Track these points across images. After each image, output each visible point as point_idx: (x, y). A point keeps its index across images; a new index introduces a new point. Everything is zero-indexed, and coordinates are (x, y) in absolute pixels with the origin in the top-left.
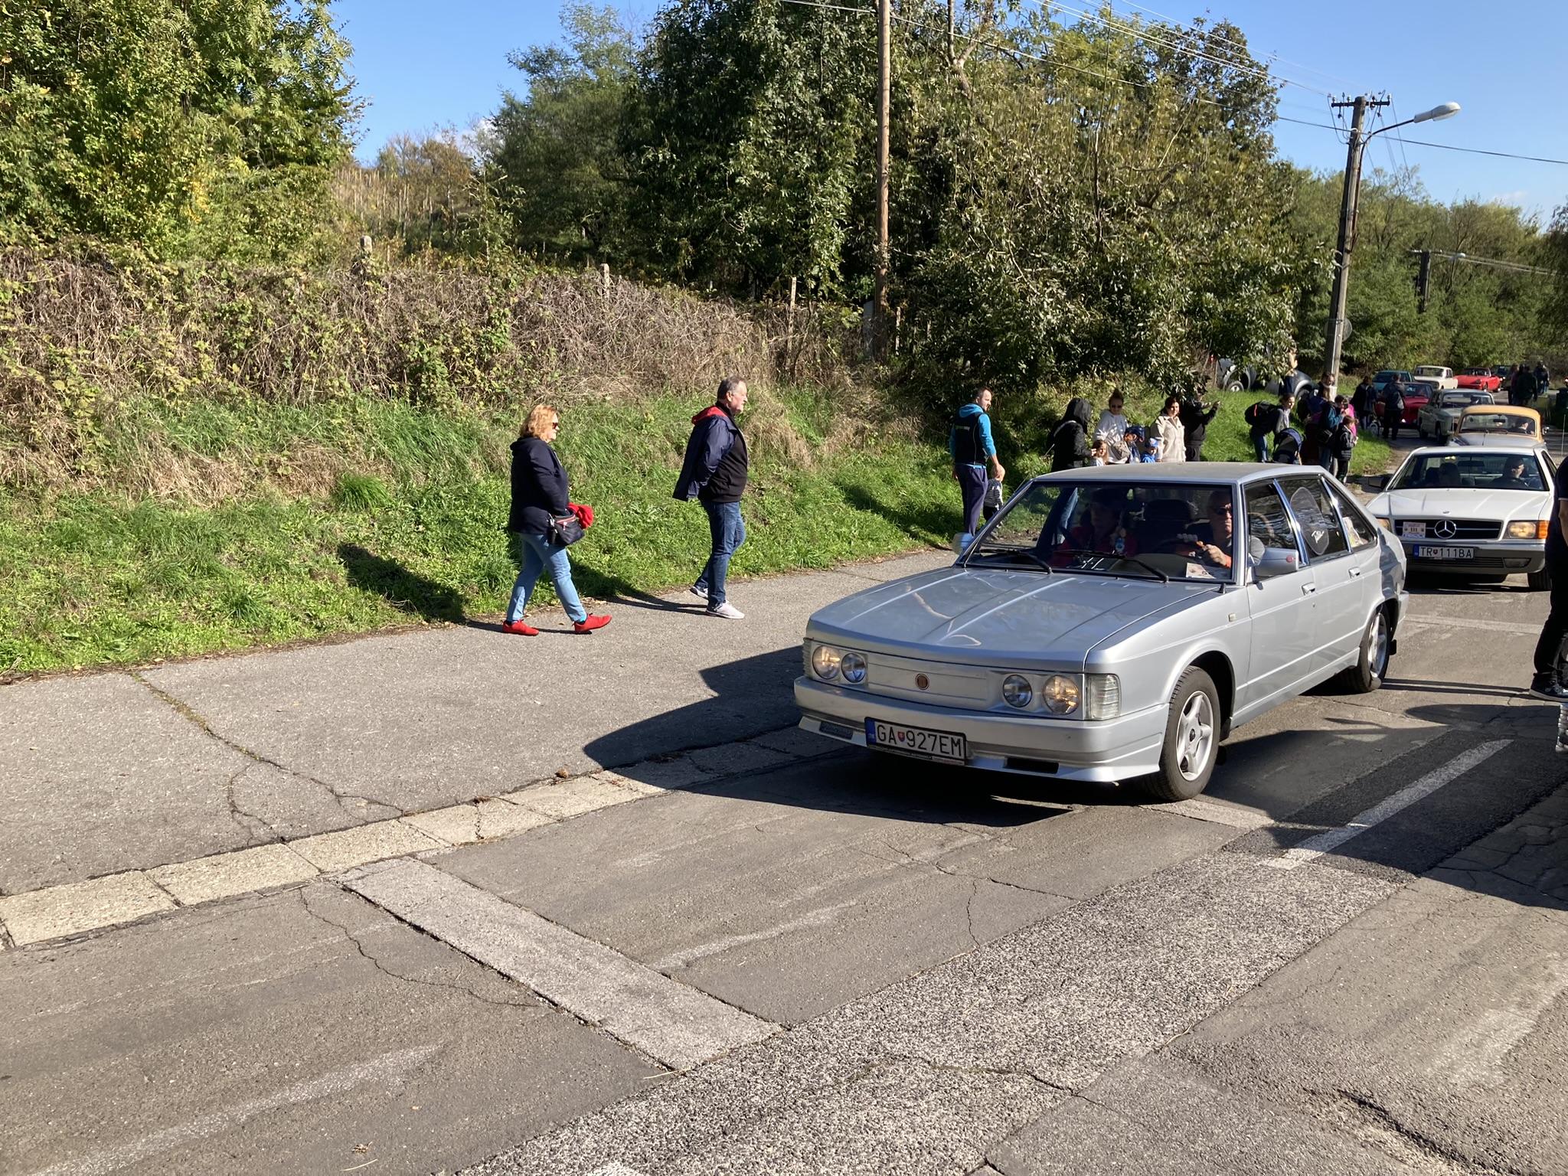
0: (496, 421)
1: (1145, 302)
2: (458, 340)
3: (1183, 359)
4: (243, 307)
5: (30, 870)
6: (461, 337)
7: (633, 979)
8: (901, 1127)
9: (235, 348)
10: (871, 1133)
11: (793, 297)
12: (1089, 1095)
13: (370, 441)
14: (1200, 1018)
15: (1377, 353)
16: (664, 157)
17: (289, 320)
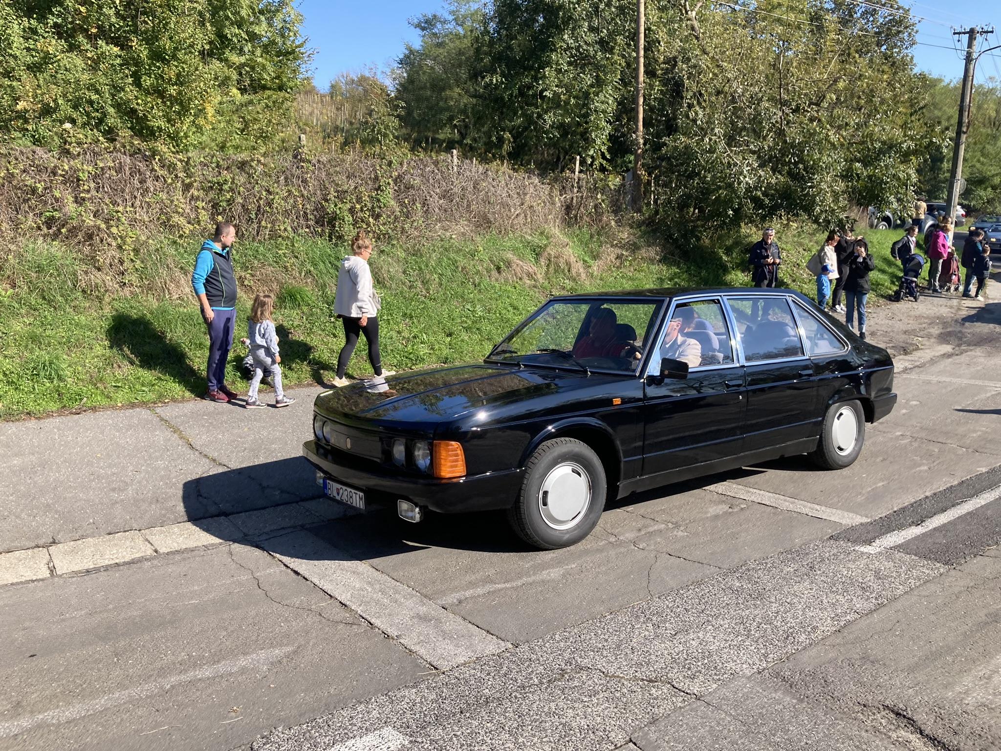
0: (382, 252)
1: (812, 169)
2: (359, 200)
3: (839, 207)
4: (226, 180)
5: (73, 528)
6: (361, 198)
7: (423, 610)
8: (578, 714)
9: (220, 206)
10: (557, 717)
11: (577, 169)
12: (707, 699)
13: (302, 264)
14: (794, 651)
15: (988, 202)
16: (497, 80)
17: (253, 188)
